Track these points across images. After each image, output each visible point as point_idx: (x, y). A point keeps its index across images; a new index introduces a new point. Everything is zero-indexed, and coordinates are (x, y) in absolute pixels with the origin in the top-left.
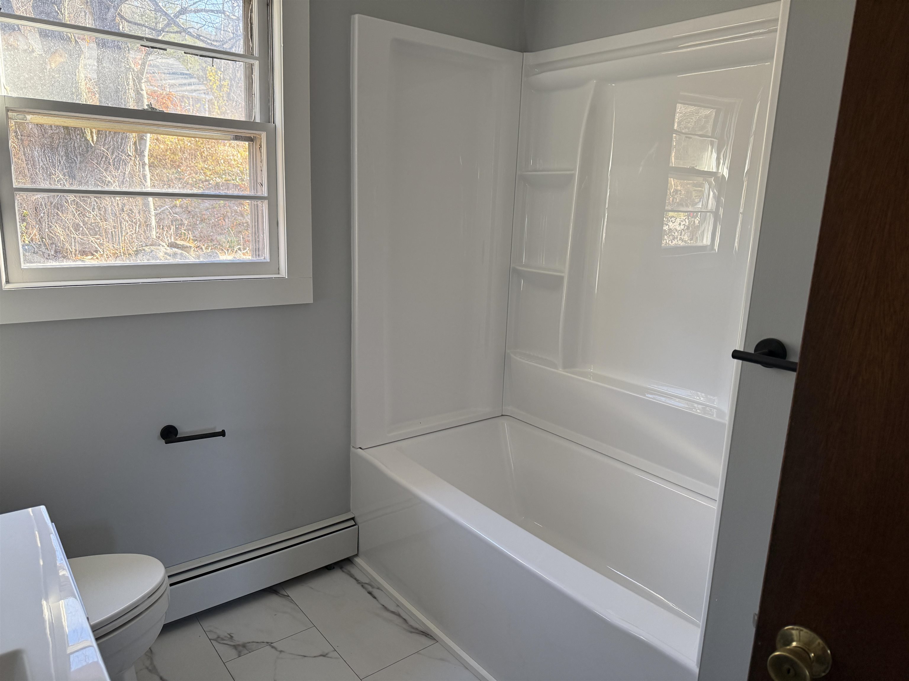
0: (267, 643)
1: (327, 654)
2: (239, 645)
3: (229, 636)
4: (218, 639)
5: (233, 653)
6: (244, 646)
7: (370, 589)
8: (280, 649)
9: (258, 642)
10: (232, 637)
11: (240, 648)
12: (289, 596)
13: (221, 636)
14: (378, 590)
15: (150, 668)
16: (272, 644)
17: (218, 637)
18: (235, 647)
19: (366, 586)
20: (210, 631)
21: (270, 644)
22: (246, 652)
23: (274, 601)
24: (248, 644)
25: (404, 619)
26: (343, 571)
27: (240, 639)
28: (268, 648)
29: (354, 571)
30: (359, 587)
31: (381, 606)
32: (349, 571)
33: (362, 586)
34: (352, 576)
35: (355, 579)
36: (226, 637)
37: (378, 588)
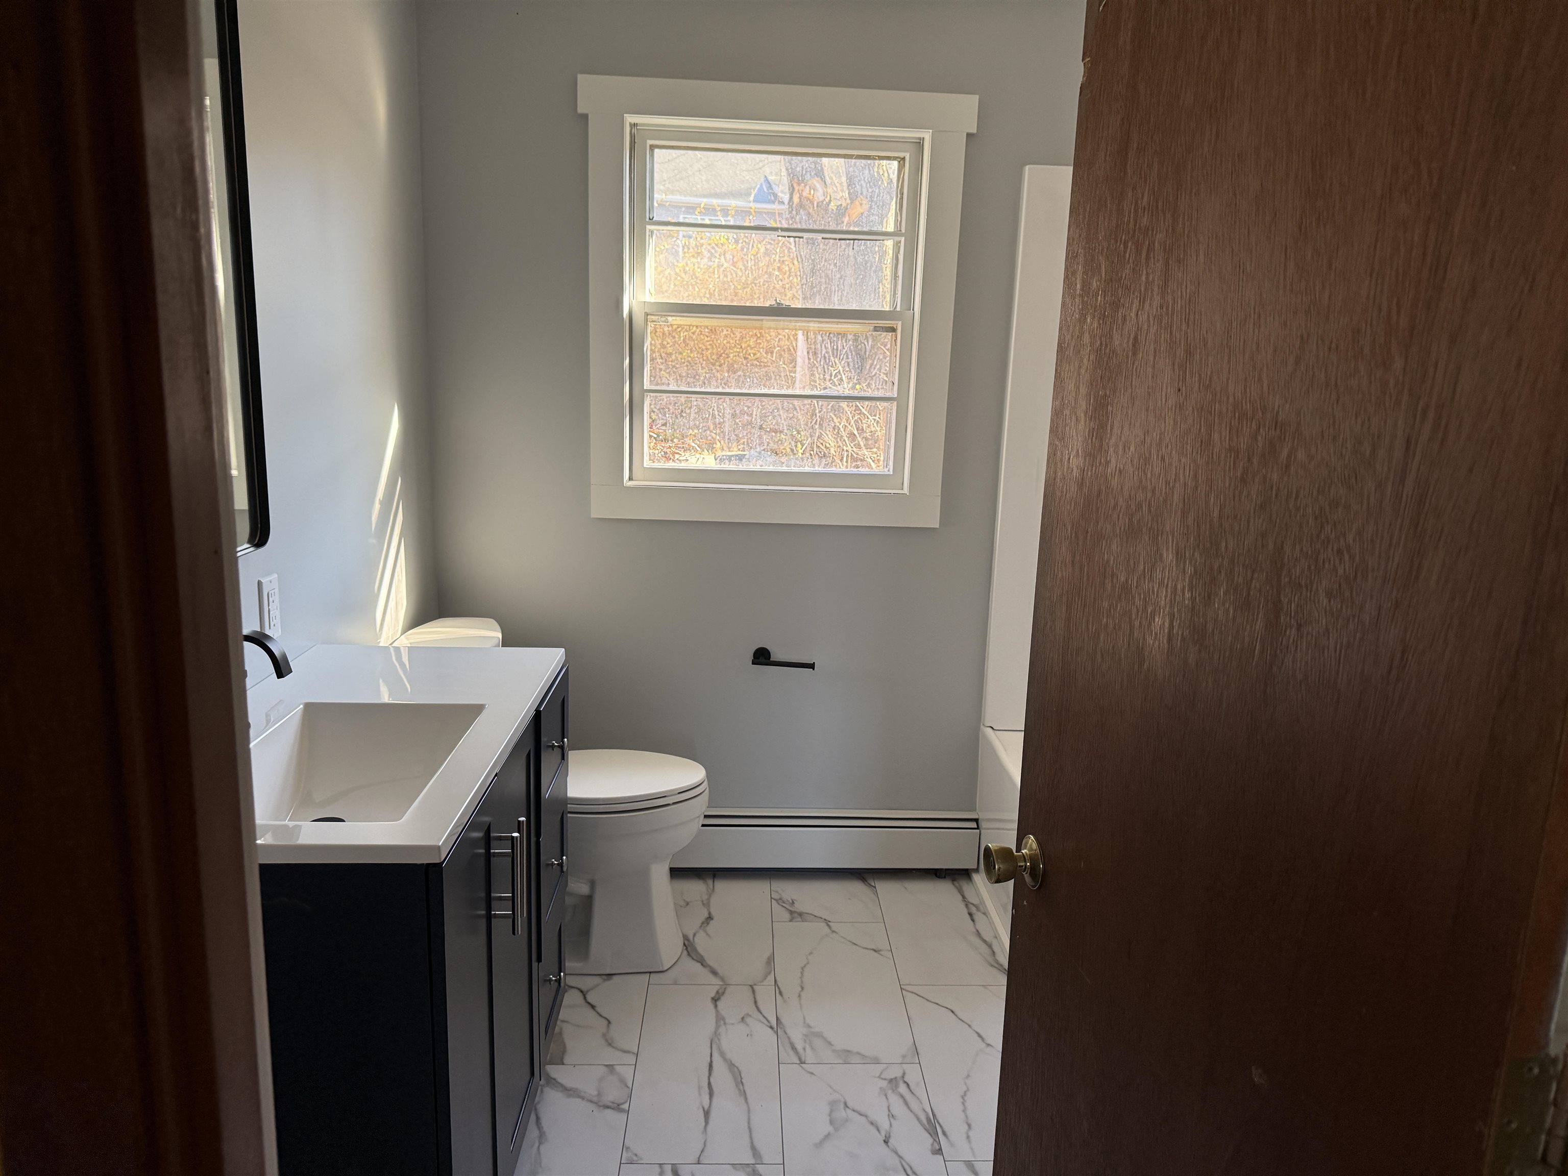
0: (825, 920)
1: (880, 950)
2: (795, 912)
3: (791, 901)
4: (780, 901)
5: (787, 916)
6: (801, 914)
7: (973, 910)
8: (834, 929)
9: (815, 916)
10: (793, 903)
11: (796, 915)
12: (875, 887)
13: (783, 899)
14: (983, 915)
15: (705, 902)
16: (829, 923)
17: (781, 899)
18: (791, 912)
19: (971, 906)
20: (777, 892)
21: (827, 922)
22: (800, 919)
23: (856, 887)
24: (806, 915)
25: (994, 952)
26: (953, 884)
27: (800, 907)
28: (824, 924)
29: (966, 887)
30: (962, 906)
31: (975, 930)
32: (961, 886)
33: (966, 905)
34: (961, 892)
35: (964, 897)
36: (788, 901)
37: (984, 914)
